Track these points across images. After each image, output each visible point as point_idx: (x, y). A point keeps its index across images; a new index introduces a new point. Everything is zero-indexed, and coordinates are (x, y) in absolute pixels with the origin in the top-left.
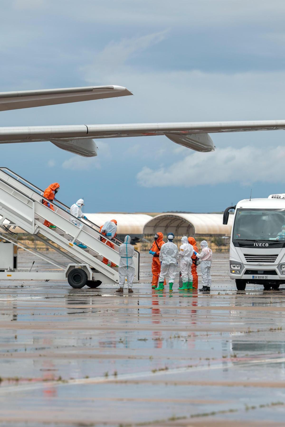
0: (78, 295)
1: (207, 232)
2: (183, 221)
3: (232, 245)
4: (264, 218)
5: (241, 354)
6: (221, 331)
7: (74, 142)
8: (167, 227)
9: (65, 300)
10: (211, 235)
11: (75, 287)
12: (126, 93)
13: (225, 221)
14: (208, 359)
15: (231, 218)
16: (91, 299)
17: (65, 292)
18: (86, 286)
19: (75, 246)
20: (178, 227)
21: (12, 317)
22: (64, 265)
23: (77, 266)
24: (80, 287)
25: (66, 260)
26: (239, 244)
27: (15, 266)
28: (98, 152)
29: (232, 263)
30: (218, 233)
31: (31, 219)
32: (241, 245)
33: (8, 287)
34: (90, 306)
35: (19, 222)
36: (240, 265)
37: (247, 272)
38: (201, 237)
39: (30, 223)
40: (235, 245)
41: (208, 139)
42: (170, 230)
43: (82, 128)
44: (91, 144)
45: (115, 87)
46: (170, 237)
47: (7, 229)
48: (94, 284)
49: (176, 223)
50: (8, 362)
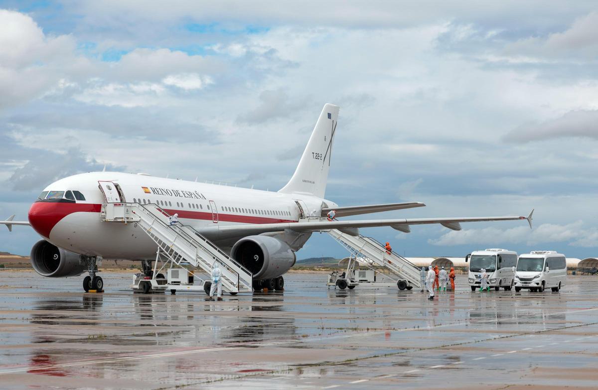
0: (403, 293)
1: (459, 266)
2: (448, 261)
3: (469, 271)
4: (484, 259)
5: (473, 318)
6: (465, 308)
7: (401, 226)
8: (441, 263)
9: (396, 295)
10: (460, 267)
11: (401, 289)
12: (423, 205)
13: (467, 261)
14: (459, 320)
15: (469, 259)
16: (408, 294)
17: (397, 292)
18: (406, 289)
19: (401, 272)
20: (446, 263)
21: (373, 302)
22: (396, 280)
23: (402, 280)
24: (403, 290)
25: (397, 277)
26: (472, 271)
27: (375, 280)
28: (411, 230)
29: (469, 279)
30: (463, 266)
31: (382, 260)
32: (473, 271)
33: (372, 290)
34: (407, 298)
35: (377, 261)
36: (473, 280)
37: (476, 283)
38: (457, 268)
39: (382, 262)
40: (471, 271)
41: (459, 225)
42: (442, 265)
43: (404, 220)
44: (408, 227)
45: (418, 202)
46: (443, 267)
47: (371, 264)
48: (410, 288)
49: (446, 262)
50: (372, 321)
